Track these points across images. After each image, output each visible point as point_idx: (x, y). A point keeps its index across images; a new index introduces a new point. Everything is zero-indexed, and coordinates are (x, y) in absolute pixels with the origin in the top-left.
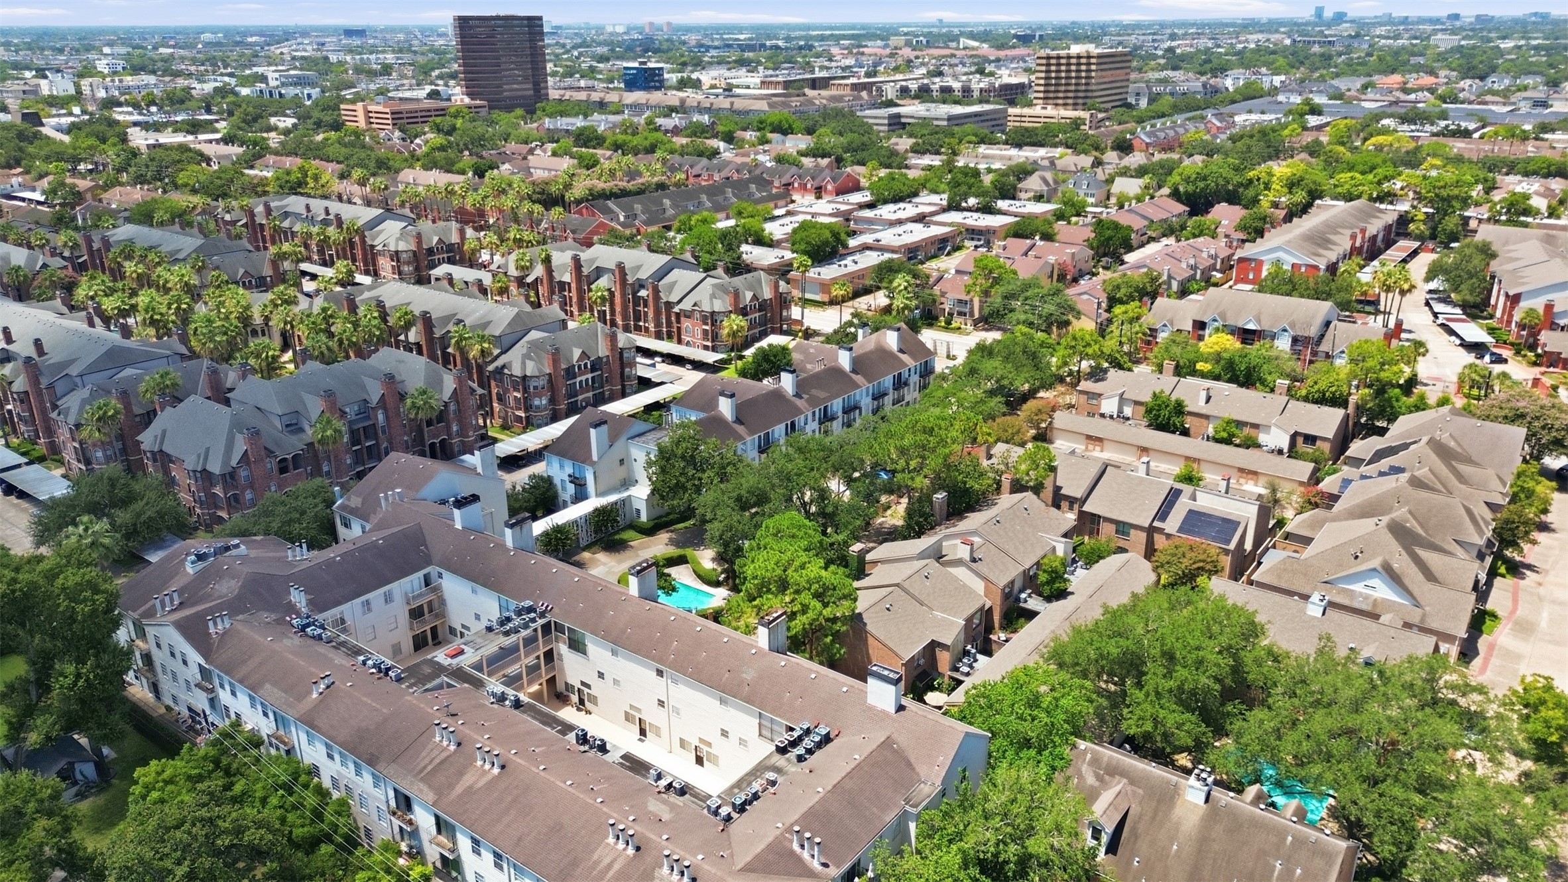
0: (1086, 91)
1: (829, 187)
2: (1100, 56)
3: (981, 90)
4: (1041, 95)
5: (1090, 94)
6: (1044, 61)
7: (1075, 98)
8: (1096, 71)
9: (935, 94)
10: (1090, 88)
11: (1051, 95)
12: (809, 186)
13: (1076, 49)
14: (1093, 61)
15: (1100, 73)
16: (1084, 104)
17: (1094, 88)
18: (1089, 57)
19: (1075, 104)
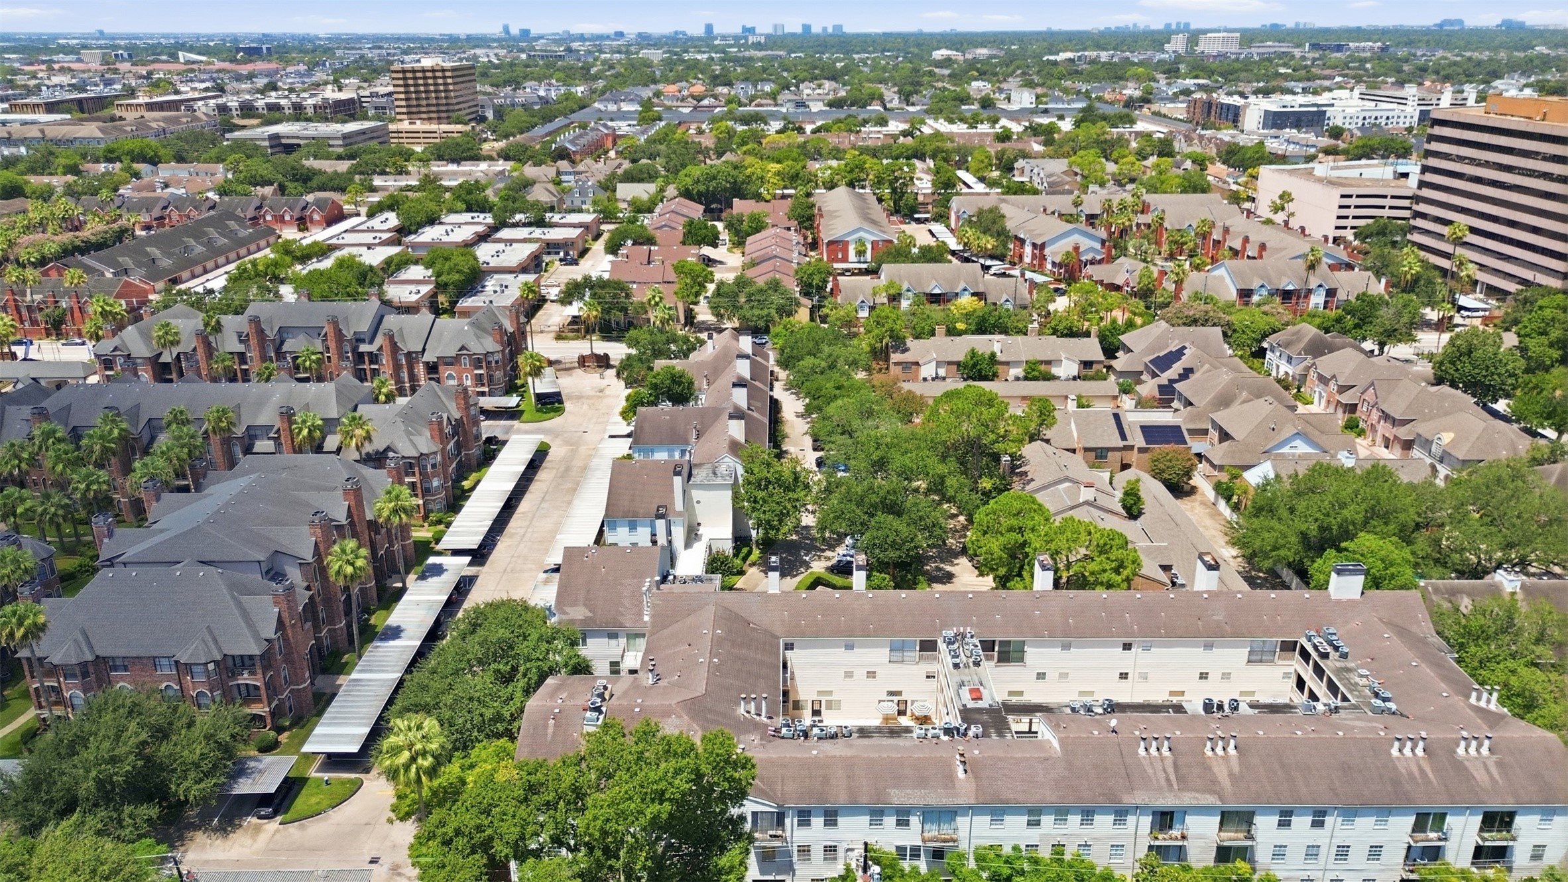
0: (447, 104)
1: (316, 217)
2: (453, 69)
3: (315, 107)
4: (404, 110)
5: (451, 108)
6: (400, 75)
7: (438, 112)
8: (454, 84)
9: (287, 111)
10: (450, 101)
11: (414, 110)
12: (287, 218)
13: (427, 62)
14: (448, 74)
15: (457, 87)
16: (448, 118)
17: (454, 101)
18: (443, 70)
19: (439, 118)
